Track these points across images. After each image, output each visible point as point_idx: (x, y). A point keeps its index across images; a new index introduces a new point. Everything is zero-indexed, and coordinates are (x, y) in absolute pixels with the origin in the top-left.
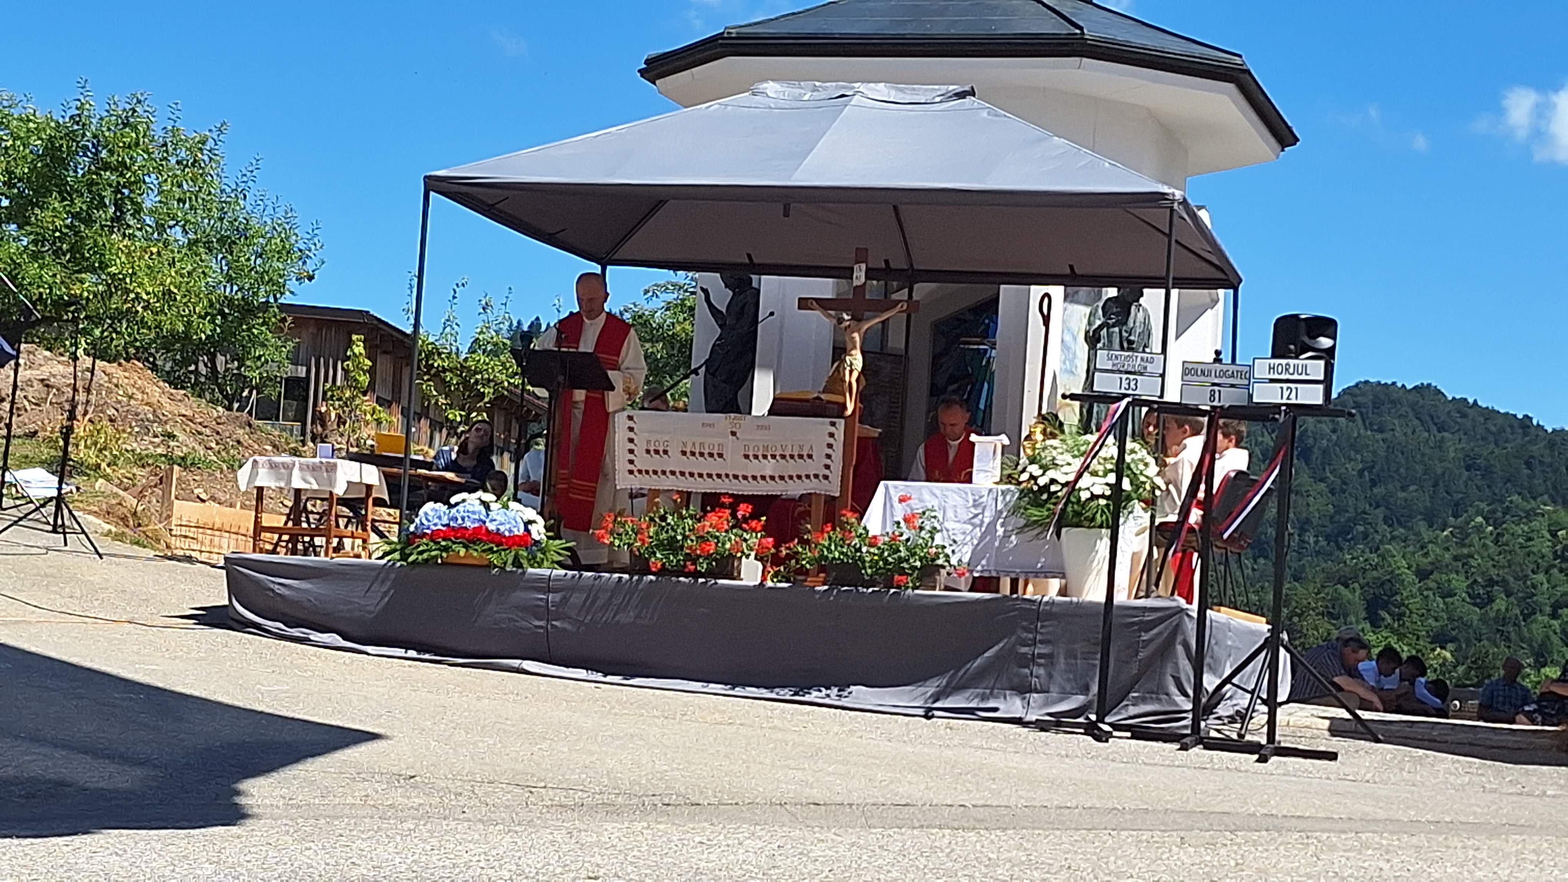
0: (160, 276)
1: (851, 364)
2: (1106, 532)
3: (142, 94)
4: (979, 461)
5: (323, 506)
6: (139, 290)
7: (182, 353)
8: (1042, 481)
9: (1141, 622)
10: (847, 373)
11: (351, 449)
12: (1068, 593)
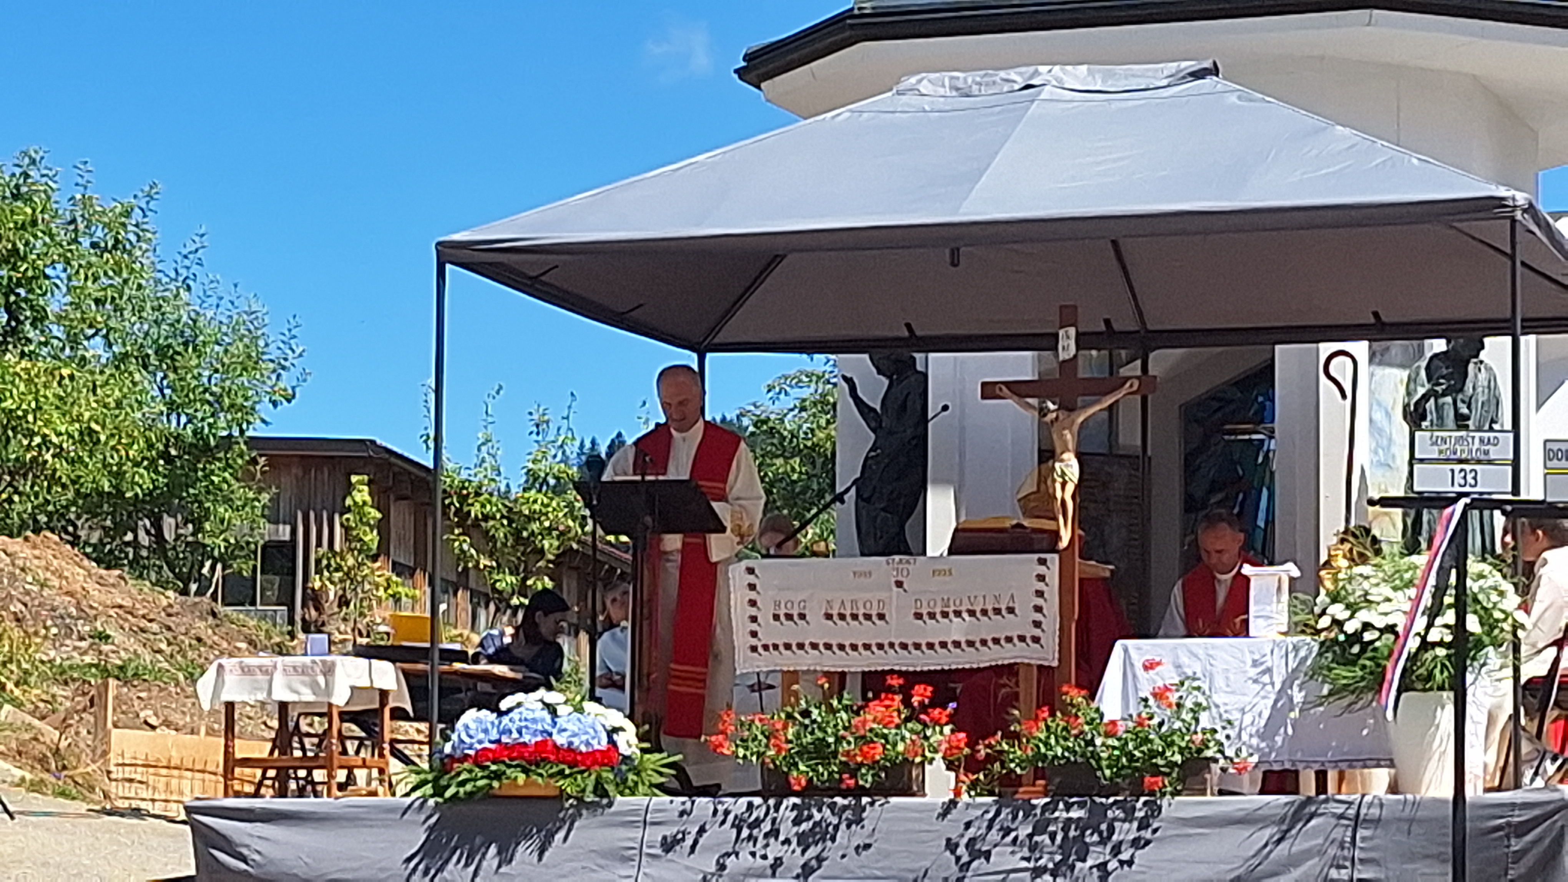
0: (76, 408)
1: (1063, 474)
2: (1448, 696)
3: (36, 152)
4: (1257, 603)
5: (321, 724)
6: (47, 431)
7: (114, 517)
8: (1351, 627)
9: (1509, 824)
10: (1058, 486)
11: (359, 640)
12: (1400, 789)
